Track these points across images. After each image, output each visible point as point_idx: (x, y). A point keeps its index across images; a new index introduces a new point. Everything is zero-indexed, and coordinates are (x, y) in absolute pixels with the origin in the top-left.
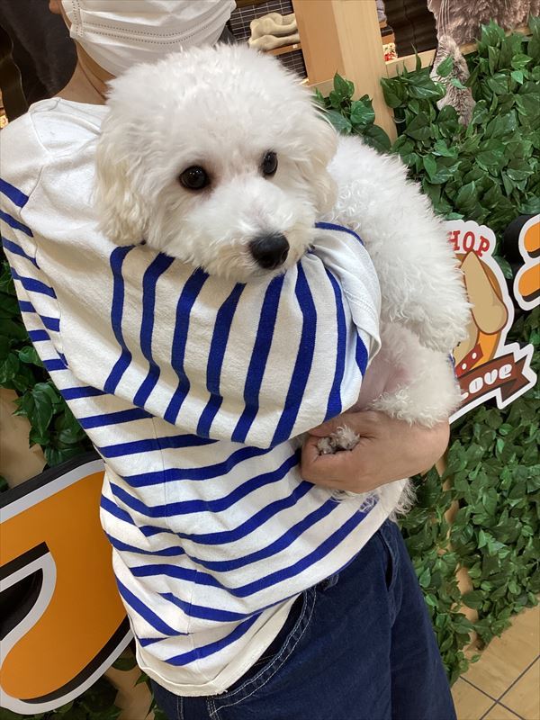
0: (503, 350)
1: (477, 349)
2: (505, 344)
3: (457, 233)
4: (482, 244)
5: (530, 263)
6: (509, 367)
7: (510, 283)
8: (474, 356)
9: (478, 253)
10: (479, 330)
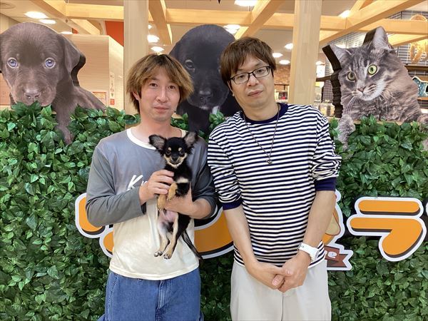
2: (336, 243)
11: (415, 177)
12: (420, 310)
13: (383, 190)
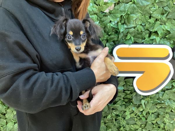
11: (167, 27)
12: (164, 126)
13: (139, 38)
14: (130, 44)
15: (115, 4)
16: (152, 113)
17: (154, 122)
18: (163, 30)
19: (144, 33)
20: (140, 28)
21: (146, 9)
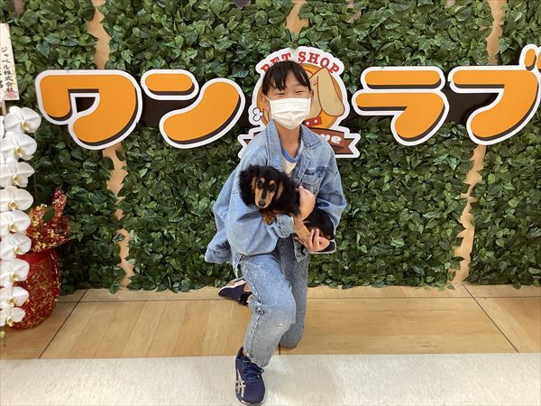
0: (336, 127)
1: (319, 118)
2: (340, 125)
3: (317, 56)
4: (333, 67)
5: (366, 90)
6: (339, 139)
7: (350, 96)
8: (316, 121)
9: (330, 71)
10: (322, 110)
14: (383, 66)
15: (362, 11)
16: (424, 181)
17: (429, 198)
18: (432, 46)
19: (404, 51)
20: (398, 44)
21: (404, 17)
